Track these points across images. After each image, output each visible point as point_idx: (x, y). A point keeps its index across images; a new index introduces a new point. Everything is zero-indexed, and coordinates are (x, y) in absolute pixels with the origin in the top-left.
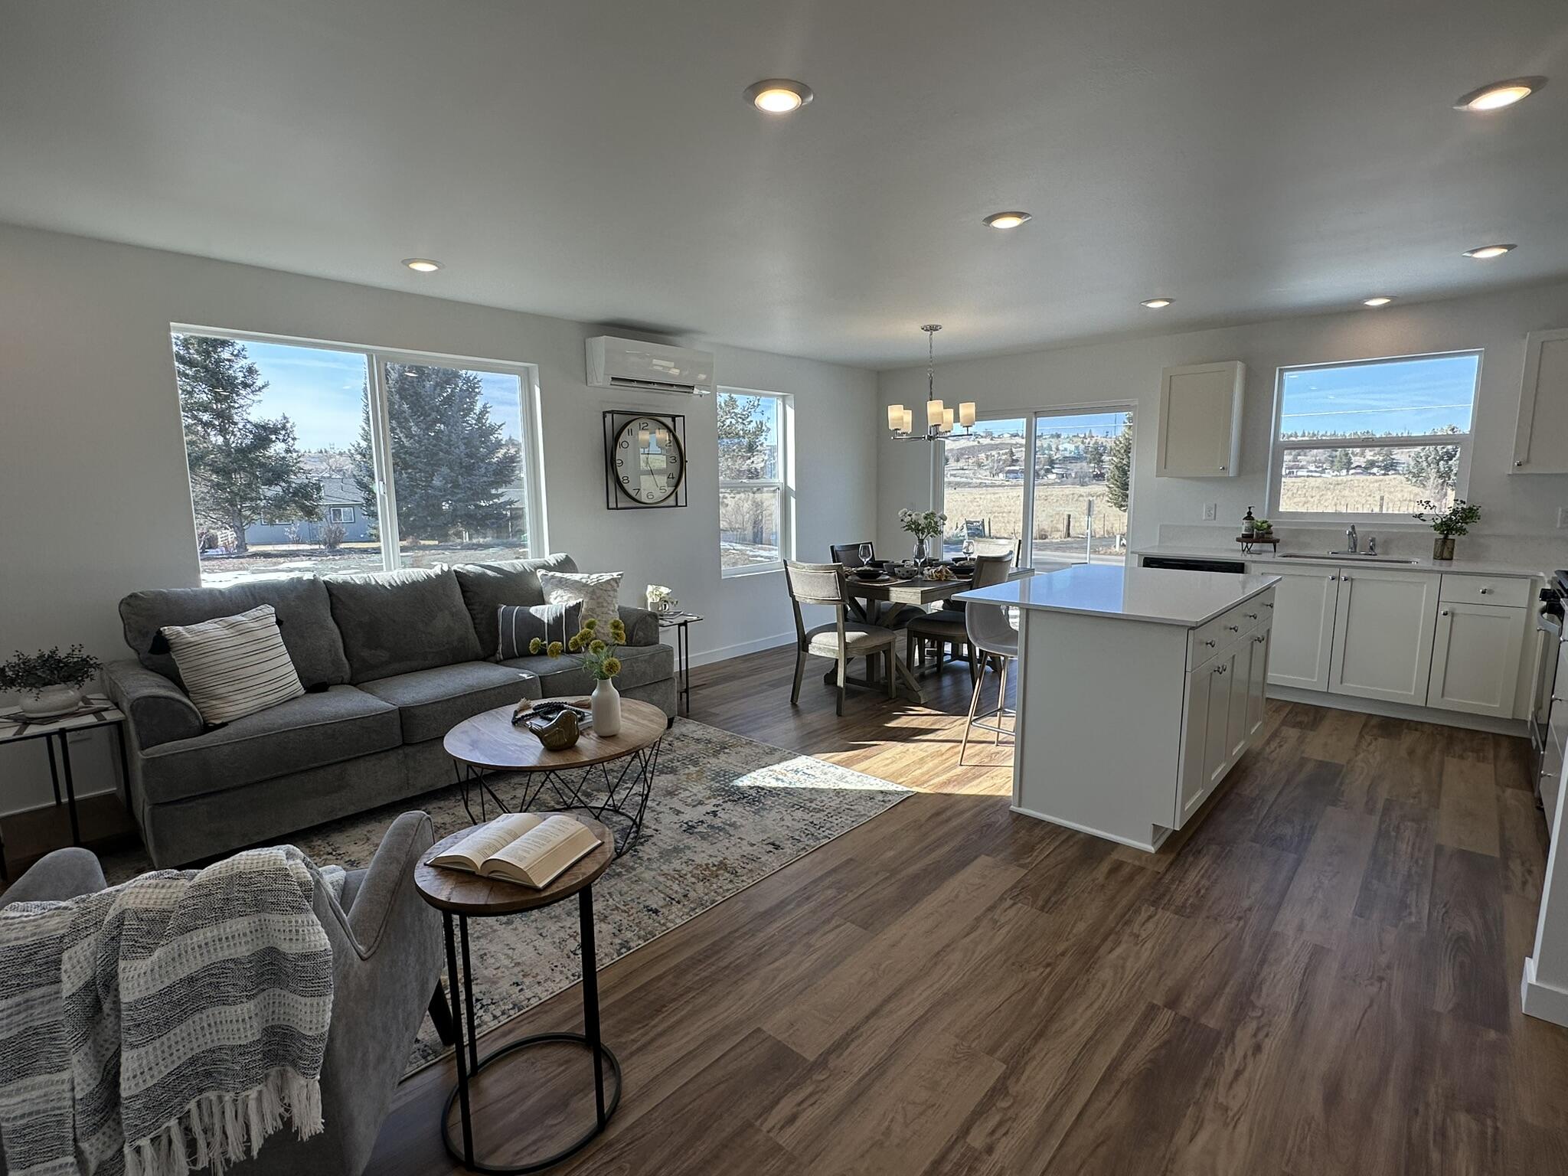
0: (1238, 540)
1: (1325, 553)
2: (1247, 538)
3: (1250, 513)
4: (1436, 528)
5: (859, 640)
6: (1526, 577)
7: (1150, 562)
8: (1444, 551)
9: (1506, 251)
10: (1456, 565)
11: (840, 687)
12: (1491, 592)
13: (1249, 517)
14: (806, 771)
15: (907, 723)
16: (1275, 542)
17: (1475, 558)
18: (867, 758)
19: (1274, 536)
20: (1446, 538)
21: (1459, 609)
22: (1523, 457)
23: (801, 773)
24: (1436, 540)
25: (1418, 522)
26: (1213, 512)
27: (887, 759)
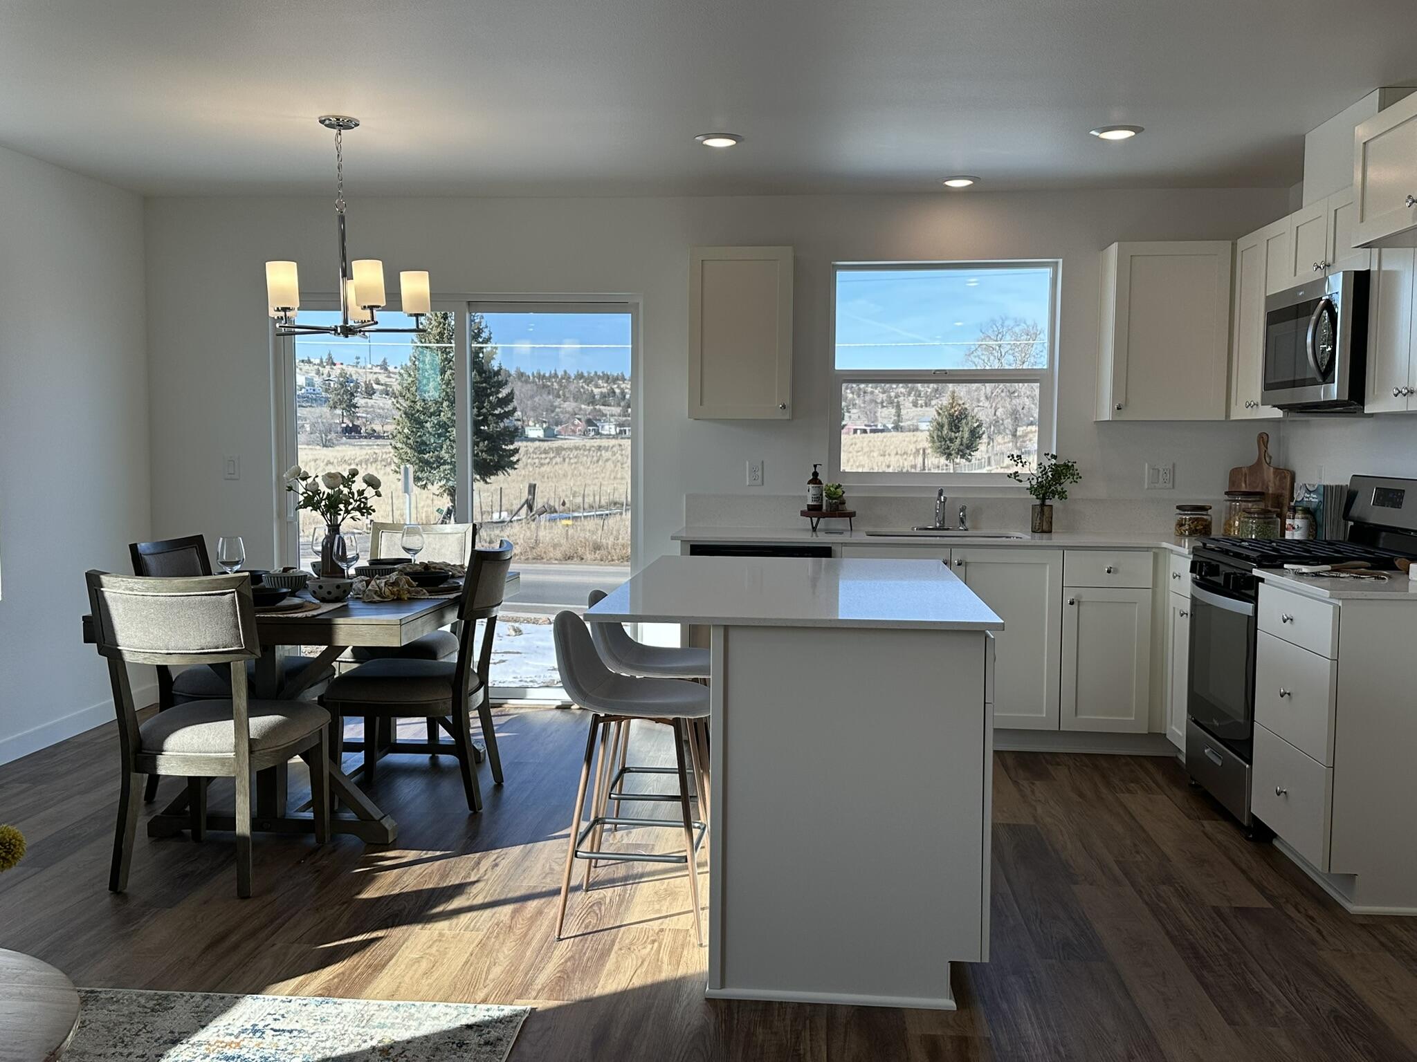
0: (803, 514)
1: (907, 530)
2: (814, 511)
3: (815, 474)
4: (1032, 490)
5: (273, 731)
6: (1148, 549)
7: (698, 549)
8: (1043, 523)
9: (1133, 134)
10: (1057, 539)
11: (243, 838)
12: (1116, 571)
13: (815, 480)
14: (277, 1026)
15: (394, 883)
16: (851, 515)
17: (1070, 529)
18: (379, 968)
19: (849, 507)
20: (1043, 505)
21: (1086, 595)
22: (1121, 401)
23: (269, 1033)
24: (1034, 507)
25: (1013, 483)
26: (759, 473)
27: (418, 960)
